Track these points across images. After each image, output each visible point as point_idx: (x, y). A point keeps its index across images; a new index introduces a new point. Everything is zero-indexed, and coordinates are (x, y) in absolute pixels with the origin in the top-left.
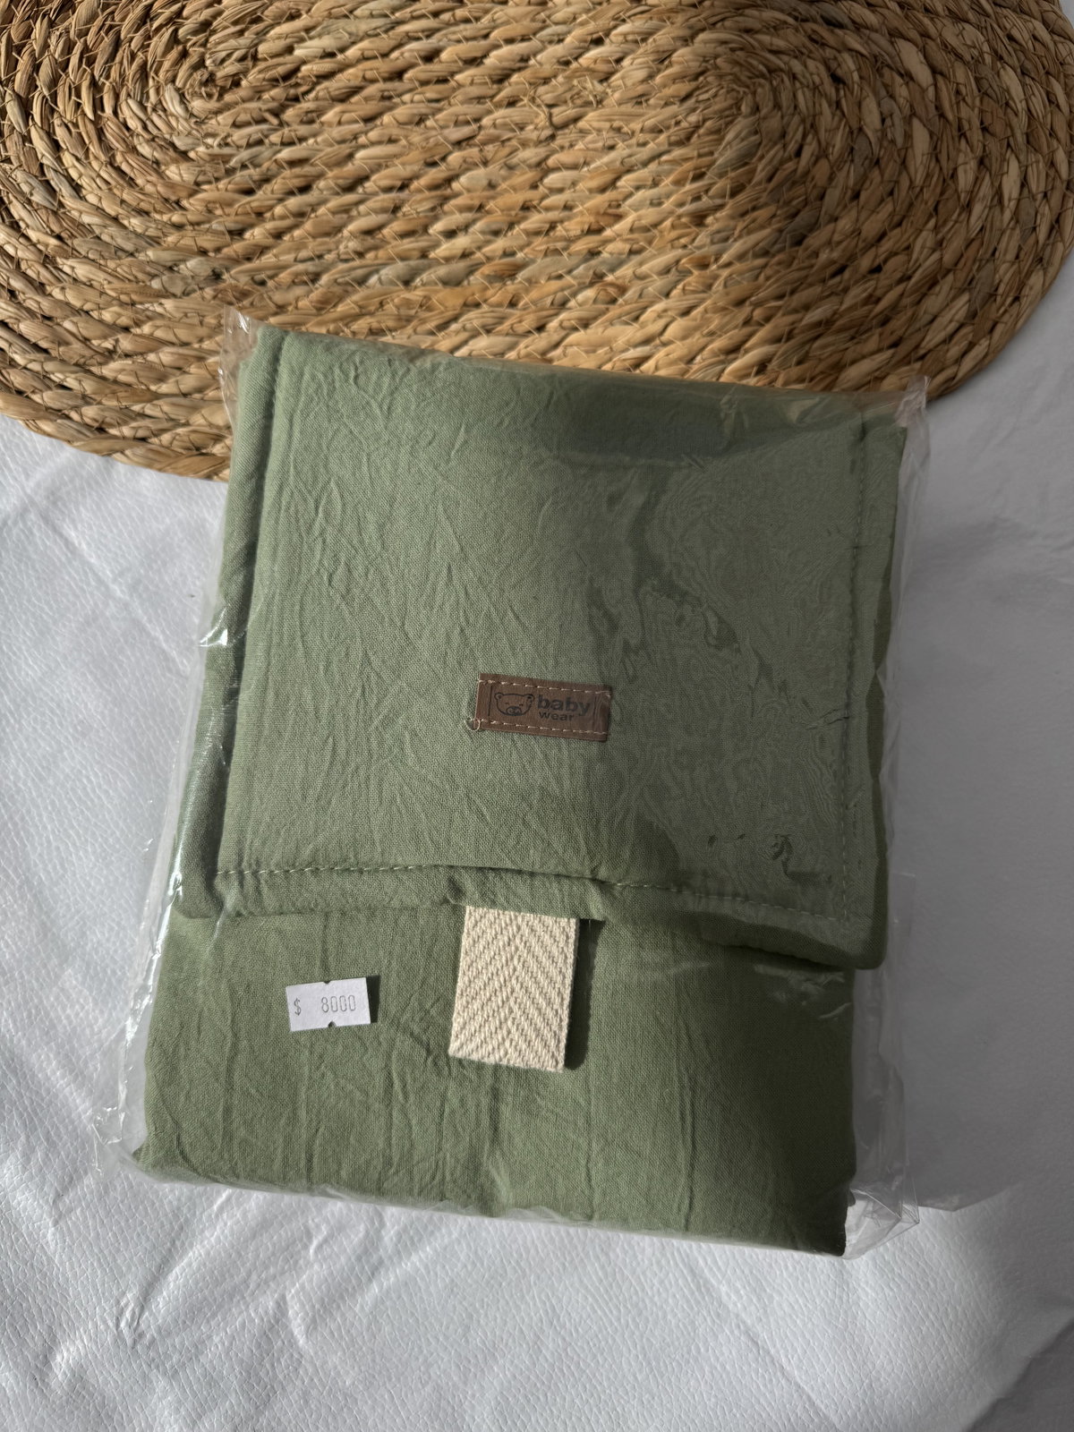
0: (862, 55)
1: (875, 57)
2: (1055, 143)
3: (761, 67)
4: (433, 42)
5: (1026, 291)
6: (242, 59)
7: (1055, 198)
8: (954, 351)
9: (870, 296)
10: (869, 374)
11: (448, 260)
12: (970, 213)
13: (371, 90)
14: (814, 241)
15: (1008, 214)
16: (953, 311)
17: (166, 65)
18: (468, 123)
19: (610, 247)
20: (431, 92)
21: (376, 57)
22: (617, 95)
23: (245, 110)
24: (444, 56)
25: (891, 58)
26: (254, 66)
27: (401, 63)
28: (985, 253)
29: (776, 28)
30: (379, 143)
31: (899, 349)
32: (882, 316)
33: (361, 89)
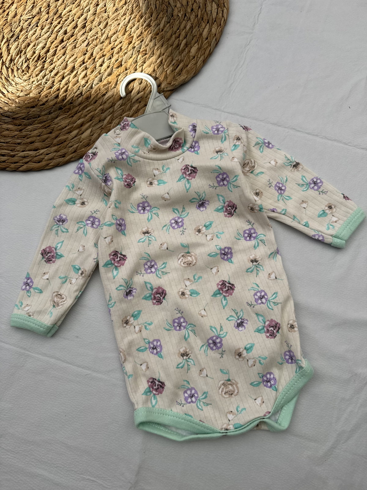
4: (63, 29)
6: (26, 62)
8: (220, 15)
9: (195, 15)
10: (208, 31)
11: (105, 70)
13: (59, 48)
14: (175, 13)
16: (214, 7)
17: (10, 75)
18: (85, 41)
19: (136, 44)
20: (72, 39)
21: (54, 41)
22: (111, 13)
23: (37, 71)
24: (68, 31)
26: (30, 62)
27: (61, 38)
30: (70, 57)
31: (209, 22)
32: (201, 18)
33: (57, 49)
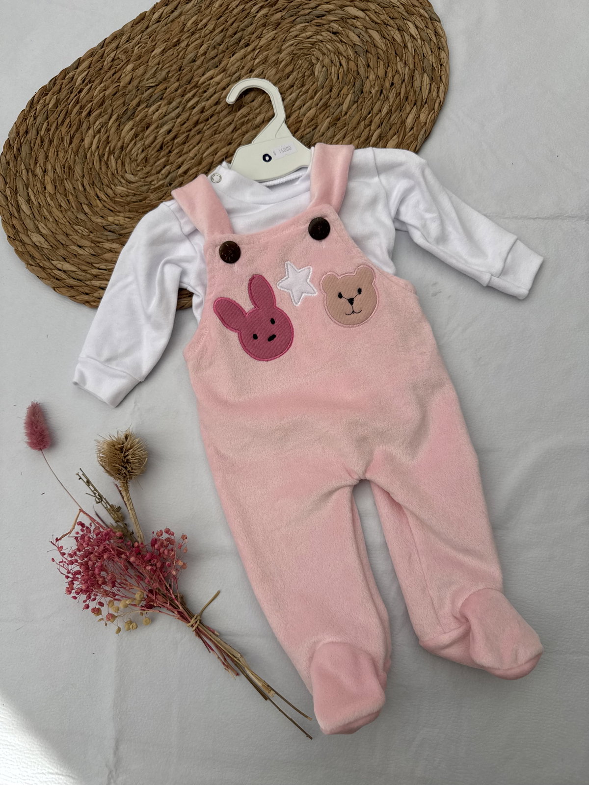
0: (337, 20)
1: (341, 18)
2: (417, 8)
3: (309, 45)
4: (200, 106)
5: (442, 61)
6: (143, 151)
7: (430, 25)
8: (435, 94)
9: (396, 94)
10: (414, 118)
12: (407, 48)
13: (192, 133)
14: (366, 89)
15: (419, 41)
16: (425, 81)
17: (119, 169)
18: (231, 123)
19: (305, 132)
20: (212, 121)
21: (185, 122)
23: (158, 166)
24: (207, 108)
25: (347, 15)
26: (148, 151)
27: (195, 118)
28: (421, 57)
29: (304, 30)
30: (208, 148)
31: (417, 104)
32: (405, 97)
33: (189, 135)
